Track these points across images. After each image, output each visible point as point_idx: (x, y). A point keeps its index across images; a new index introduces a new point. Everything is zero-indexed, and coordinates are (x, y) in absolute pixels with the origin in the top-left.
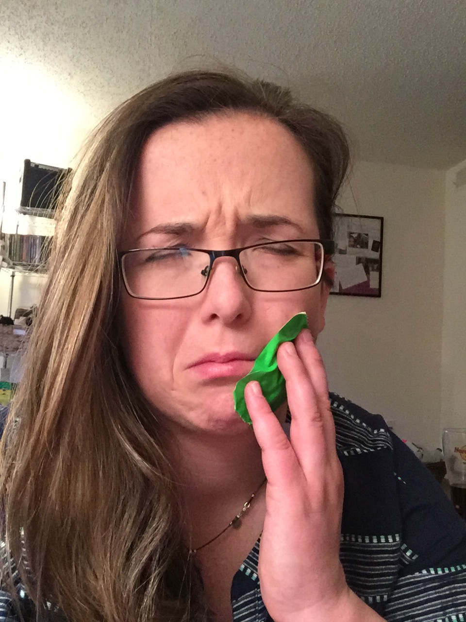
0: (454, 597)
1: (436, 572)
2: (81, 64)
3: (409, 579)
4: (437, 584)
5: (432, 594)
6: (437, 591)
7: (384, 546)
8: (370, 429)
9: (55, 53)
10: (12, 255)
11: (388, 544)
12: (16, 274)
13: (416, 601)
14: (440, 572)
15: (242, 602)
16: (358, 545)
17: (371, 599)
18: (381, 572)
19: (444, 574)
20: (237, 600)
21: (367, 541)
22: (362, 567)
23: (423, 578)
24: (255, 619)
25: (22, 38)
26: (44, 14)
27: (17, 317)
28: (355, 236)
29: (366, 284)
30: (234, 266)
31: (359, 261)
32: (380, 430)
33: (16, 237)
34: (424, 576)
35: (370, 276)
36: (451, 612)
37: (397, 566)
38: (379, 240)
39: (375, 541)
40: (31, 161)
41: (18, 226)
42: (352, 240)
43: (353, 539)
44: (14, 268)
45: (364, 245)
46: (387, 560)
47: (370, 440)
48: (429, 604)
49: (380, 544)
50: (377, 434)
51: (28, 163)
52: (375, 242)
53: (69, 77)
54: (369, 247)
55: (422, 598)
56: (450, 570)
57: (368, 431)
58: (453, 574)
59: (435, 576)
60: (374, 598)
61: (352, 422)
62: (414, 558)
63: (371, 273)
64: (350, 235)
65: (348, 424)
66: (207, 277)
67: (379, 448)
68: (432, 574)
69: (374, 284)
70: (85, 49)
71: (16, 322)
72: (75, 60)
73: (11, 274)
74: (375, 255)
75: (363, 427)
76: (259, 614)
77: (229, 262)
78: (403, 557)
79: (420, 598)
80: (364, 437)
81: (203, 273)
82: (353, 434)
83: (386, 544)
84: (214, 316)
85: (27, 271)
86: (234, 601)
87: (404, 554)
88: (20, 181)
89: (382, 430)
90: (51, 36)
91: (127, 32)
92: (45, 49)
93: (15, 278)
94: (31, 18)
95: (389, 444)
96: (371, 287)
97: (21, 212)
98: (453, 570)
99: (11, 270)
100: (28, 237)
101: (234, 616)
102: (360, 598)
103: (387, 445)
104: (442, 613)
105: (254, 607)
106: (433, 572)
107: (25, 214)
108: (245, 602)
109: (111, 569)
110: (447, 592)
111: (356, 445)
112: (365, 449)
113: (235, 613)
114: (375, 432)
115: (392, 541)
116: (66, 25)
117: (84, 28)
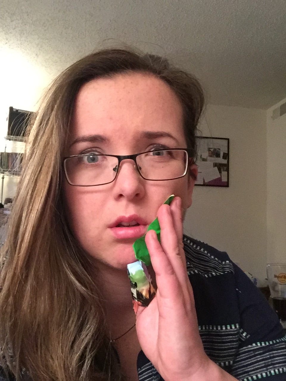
0: (273, 359)
1: (261, 344)
2: (43, 48)
3: (245, 349)
4: (261, 352)
5: (259, 358)
6: (262, 356)
7: (230, 331)
8: (220, 261)
9: (28, 42)
10: (2, 165)
11: (232, 330)
12: (5, 176)
13: (249, 363)
14: (263, 345)
15: (144, 370)
16: (214, 332)
17: (222, 364)
18: (228, 347)
19: (266, 345)
20: (141, 368)
21: (219, 328)
22: (216, 344)
23: (253, 348)
24: (152, 379)
25: (6, 33)
26: (21, 18)
27: (6, 203)
28: (212, 150)
29: (220, 179)
30: (133, 165)
31: (215, 165)
32: (226, 261)
33: (4, 154)
34: (254, 347)
35: (222, 174)
36: (271, 368)
37: (237, 343)
38: (227, 152)
39: (224, 328)
40: (13, 108)
41: (6, 147)
42: (210, 152)
43: (211, 328)
44: (3, 173)
45: (218, 155)
46: (232, 340)
47: (220, 268)
48: (257, 364)
49: (227, 330)
50: (224, 264)
51: (11, 109)
52: (224, 154)
53: (36, 56)
54: (221, 156)
55: (253, 360)
56: (269, 343)
57: (219, 262)
58: (271, 345)
59: (260, 347)
60: (225, 363)
61: (209, 258)
62: (248, 337)
63: (222, 172)
64: (209, 149)
65: (207, 259)
66: (116, 172)
67: (226, 272)
68: (258, 346)
69: (224, 179)
70: (46, 40)
71: (5, 206)
72: (40, 46)
73: (2, 177)
74: (225, 162)
75: (216, 261)
76: (154, 376)
77: (130, 162)
78: (241, 337)
79: (252, 360)
80: (217, 266)
81: (114, 169)
82: (210, 264)
83: (231, 330)
84: (121, 196)
85: (12, 175)
86: (139, 369)
87: (242, 335)
88: (7, 120)
89: (227, 262)
90: (25, 32)
91: (71, 29)
92: (21, 40)
93: (4, 179)
94: (12, 21)
95: (232, 269)
96: (223, 181)
97: (7, 139)
98: (271, 343)
99: (2, 175)
100: (12, 154)
101: (139, 378)
102: (216, 363)
103: (230, 270)
104: (265, 369)
105: (151, 372)
106: (259, 344)
107: (10, 140)
108: (146, 369)
109: (62, 353)
110: (268, 356)
111: (212, 271)
112: (218, 273)
113: (140, 376)
114: (224, 263)
115: (234, 328)
116: (34, 25)
117: (45, 26)
